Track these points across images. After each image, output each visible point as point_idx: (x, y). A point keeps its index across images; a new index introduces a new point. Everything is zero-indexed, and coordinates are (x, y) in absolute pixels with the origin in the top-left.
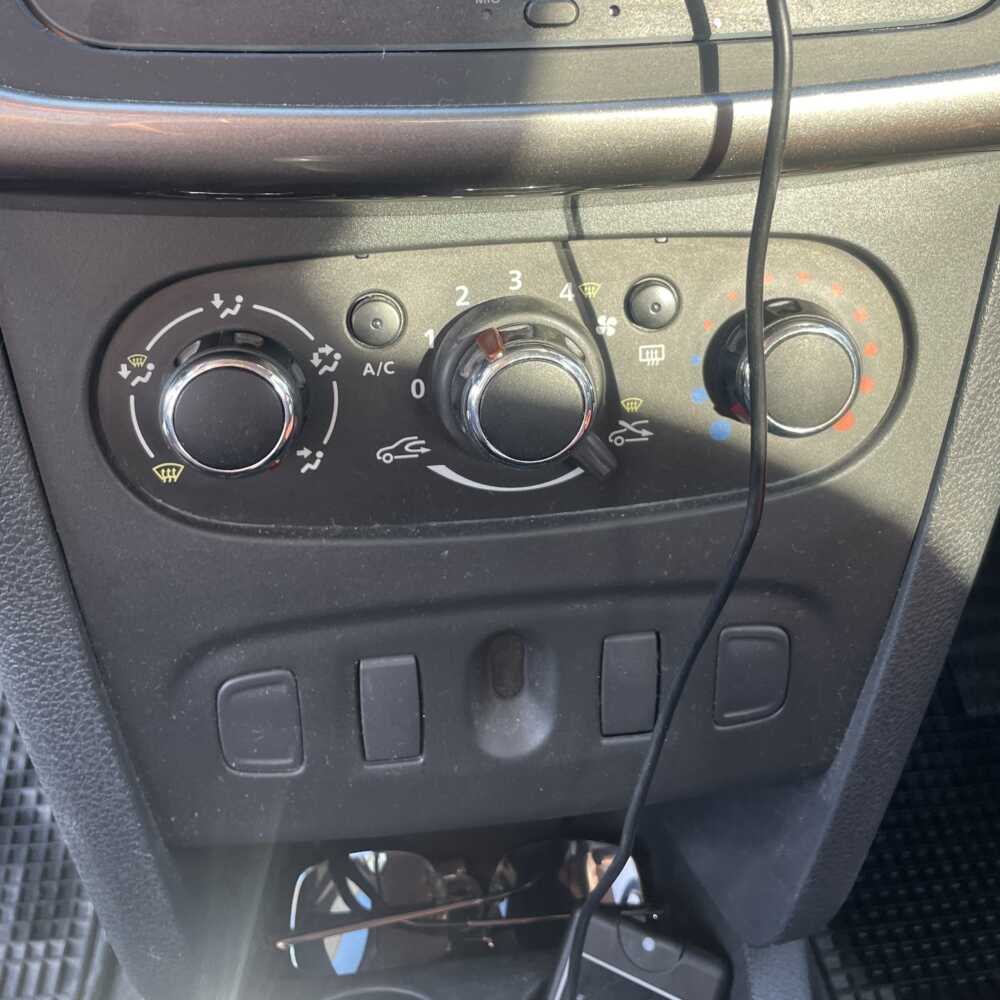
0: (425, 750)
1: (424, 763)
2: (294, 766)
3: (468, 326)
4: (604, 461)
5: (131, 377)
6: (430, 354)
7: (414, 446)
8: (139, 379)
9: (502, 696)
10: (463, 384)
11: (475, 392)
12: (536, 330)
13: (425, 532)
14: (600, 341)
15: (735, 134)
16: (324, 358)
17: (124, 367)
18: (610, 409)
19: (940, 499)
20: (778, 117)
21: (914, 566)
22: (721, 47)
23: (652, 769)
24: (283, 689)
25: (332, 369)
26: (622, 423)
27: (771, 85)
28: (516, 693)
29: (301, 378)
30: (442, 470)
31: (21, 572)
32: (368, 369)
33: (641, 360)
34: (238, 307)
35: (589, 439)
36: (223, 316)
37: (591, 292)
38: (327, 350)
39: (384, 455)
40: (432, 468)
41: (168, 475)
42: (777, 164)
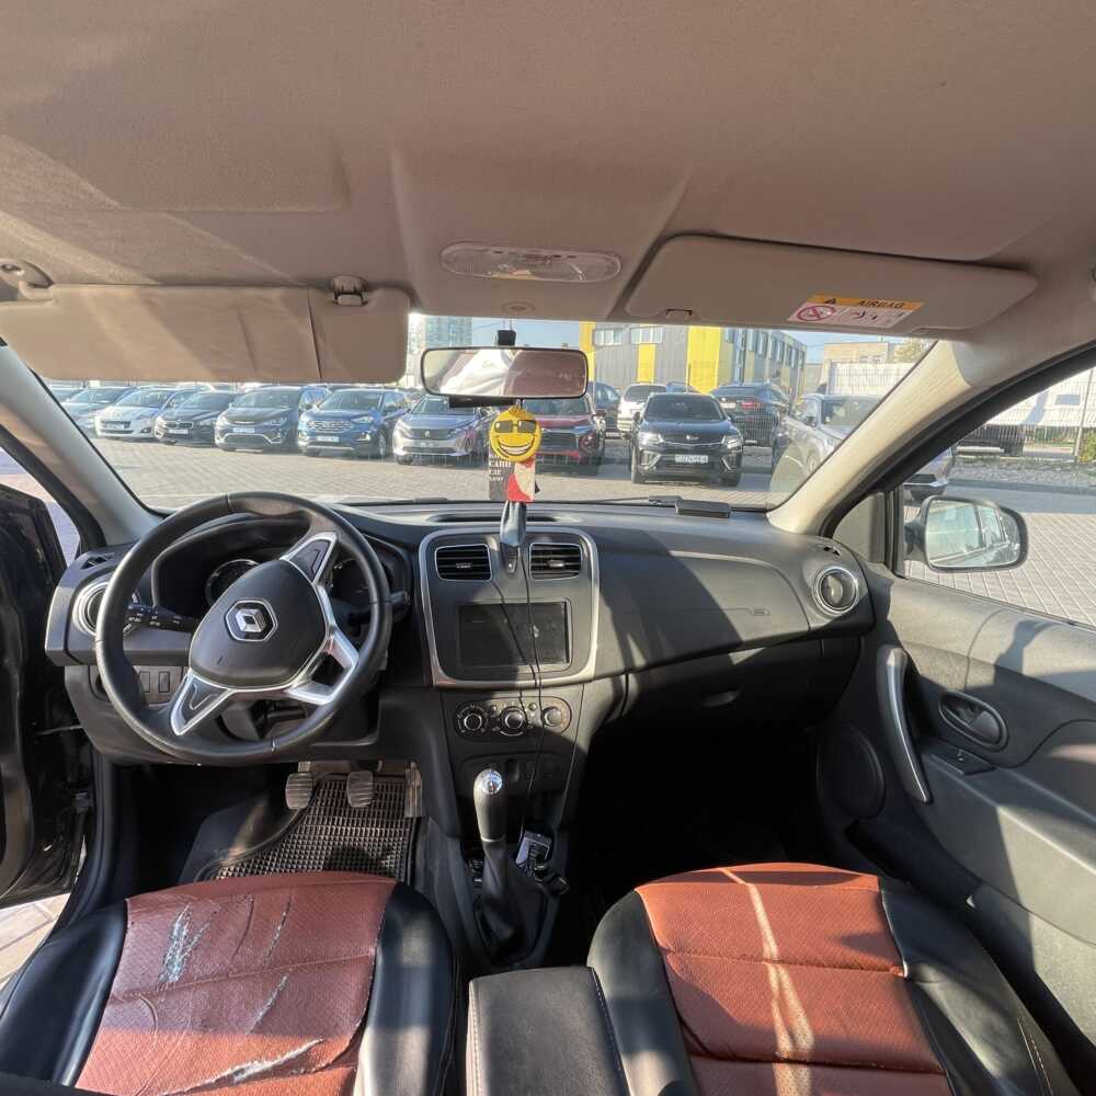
6: (501, 712)
11: (507, 719)
12: (516, 710)
14: (525, 712)
18: (527, 722)
19: (578, 739)
21: (575, 747)
22: (535, 674)
26: (529, 724)
30: (501, 732)
33: (531, 716)
37: (524, 704)
40: (498, 731)
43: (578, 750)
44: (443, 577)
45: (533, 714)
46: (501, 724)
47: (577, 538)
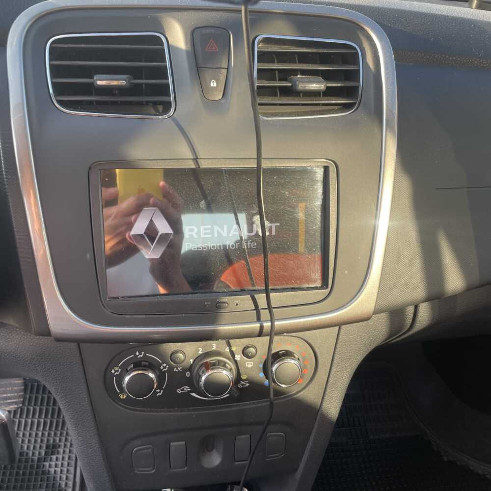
0: (187, 465)
1: (187, 469)
2: (152, 470)
3: (201, 360)
4: (236, 393)
5: (115, 373)
6: (191, 365)
7: (186, 389)
8: (116, 373)
9: (208, 451)
10: (200, 377)
11: (203, 378)
12: (219, 361)
13: (189, 411)
14: (236, 362)
15: (264, 330)
16: (164, 367)
17: (113, 370)
18: (238, 379)
19: (325, 400)
20: (272, 326)
21: (318, 417)
22: (261, 311)
23: (247, 472)
24: (150, 450)
25: (166, 370)
26: (241, 382)
27: (270, 319)
28: (212, 450)
29: (158, 373)
30: (194, 395)
31: (84, 422)
32: (175, 369)
33: (247, 366)
34: (142, 355)
35: (233, 388)
36: (139, 357)
37: (234, 349)
38: (165, 365)
39: (179, 391)
40: (191, 394)
41: (123, 397)
42: (273, 333)
43: (324, 418)
44: (62, 103)
45: (249, 364)
46: (193, 382)
47: (352, 28)
